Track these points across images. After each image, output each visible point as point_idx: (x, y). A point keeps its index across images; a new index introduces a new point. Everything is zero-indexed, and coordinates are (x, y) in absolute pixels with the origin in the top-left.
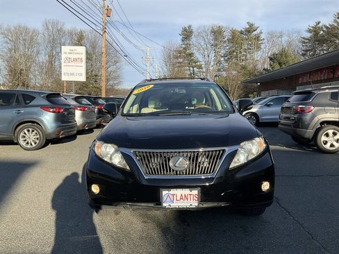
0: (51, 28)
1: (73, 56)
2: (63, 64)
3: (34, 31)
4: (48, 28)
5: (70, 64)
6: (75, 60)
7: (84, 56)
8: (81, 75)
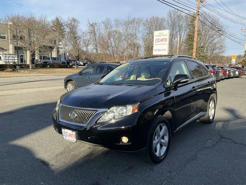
0: (172, 16)
1: (161, 38)
2: (154, 43)
3: (162, 20)
4: (171, 16)
5: (159, 43)
6: (162, 40)
7: (168, 37)
8: (165, 50)
